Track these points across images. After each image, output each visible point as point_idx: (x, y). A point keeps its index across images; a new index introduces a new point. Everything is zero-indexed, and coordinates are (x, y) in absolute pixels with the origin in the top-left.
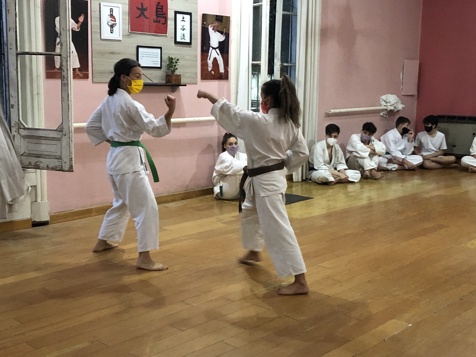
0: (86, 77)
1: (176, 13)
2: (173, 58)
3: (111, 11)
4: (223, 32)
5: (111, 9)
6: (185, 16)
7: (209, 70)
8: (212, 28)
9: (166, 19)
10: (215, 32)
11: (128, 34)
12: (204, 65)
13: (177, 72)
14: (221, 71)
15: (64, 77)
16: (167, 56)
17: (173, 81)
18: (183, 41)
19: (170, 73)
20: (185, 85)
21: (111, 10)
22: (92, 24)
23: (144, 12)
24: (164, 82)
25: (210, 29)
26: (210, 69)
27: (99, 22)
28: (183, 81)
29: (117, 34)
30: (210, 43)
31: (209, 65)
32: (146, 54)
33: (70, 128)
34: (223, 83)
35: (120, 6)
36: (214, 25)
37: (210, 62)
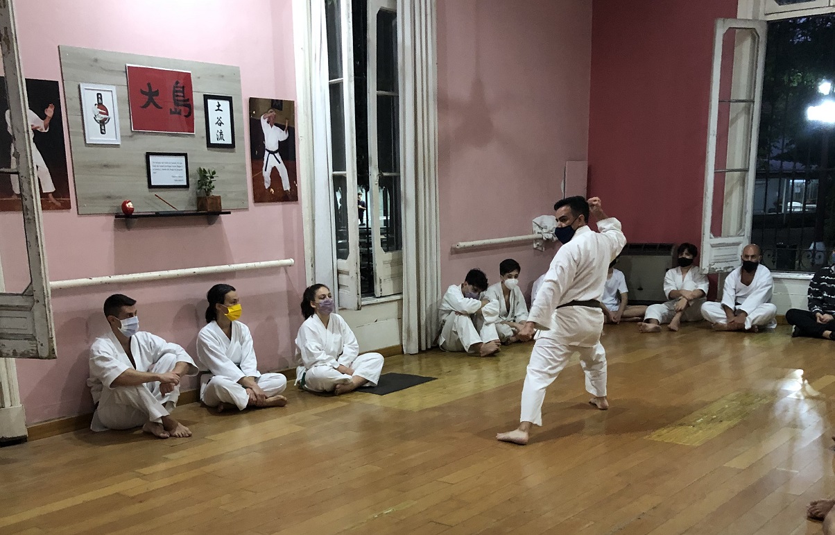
0: (67, 206)
1: (206, 97)
2: (207, 170)
3: (98, 98)
4: (285, 126)
5: (98, 94)
6: (221, 102)
7: (267, 188)
8: (266, 120)
10: (272, 126)
11: (130, 134)
12: (258, 180)
13: (214, 193)
14: (286, 187)
15: (27, 209)
16: (197, 168)
17: (208, 207)
18: (221, 142)
19: (203, 194)
20: (229, 213)
21: (99, 96)
23: (154, 98)
24: (195, 208)
25: (264, 122)
26: (267, 185)
27: (80, 117)
28: (225, 205)
29: (112, 135)
30: (264, 145)
31: (266, 180)
32: (161, 165)
33: (45, 289)
34: (289, 206)
35: (113, 88)
36: (269, 115)
37: (267, 174)
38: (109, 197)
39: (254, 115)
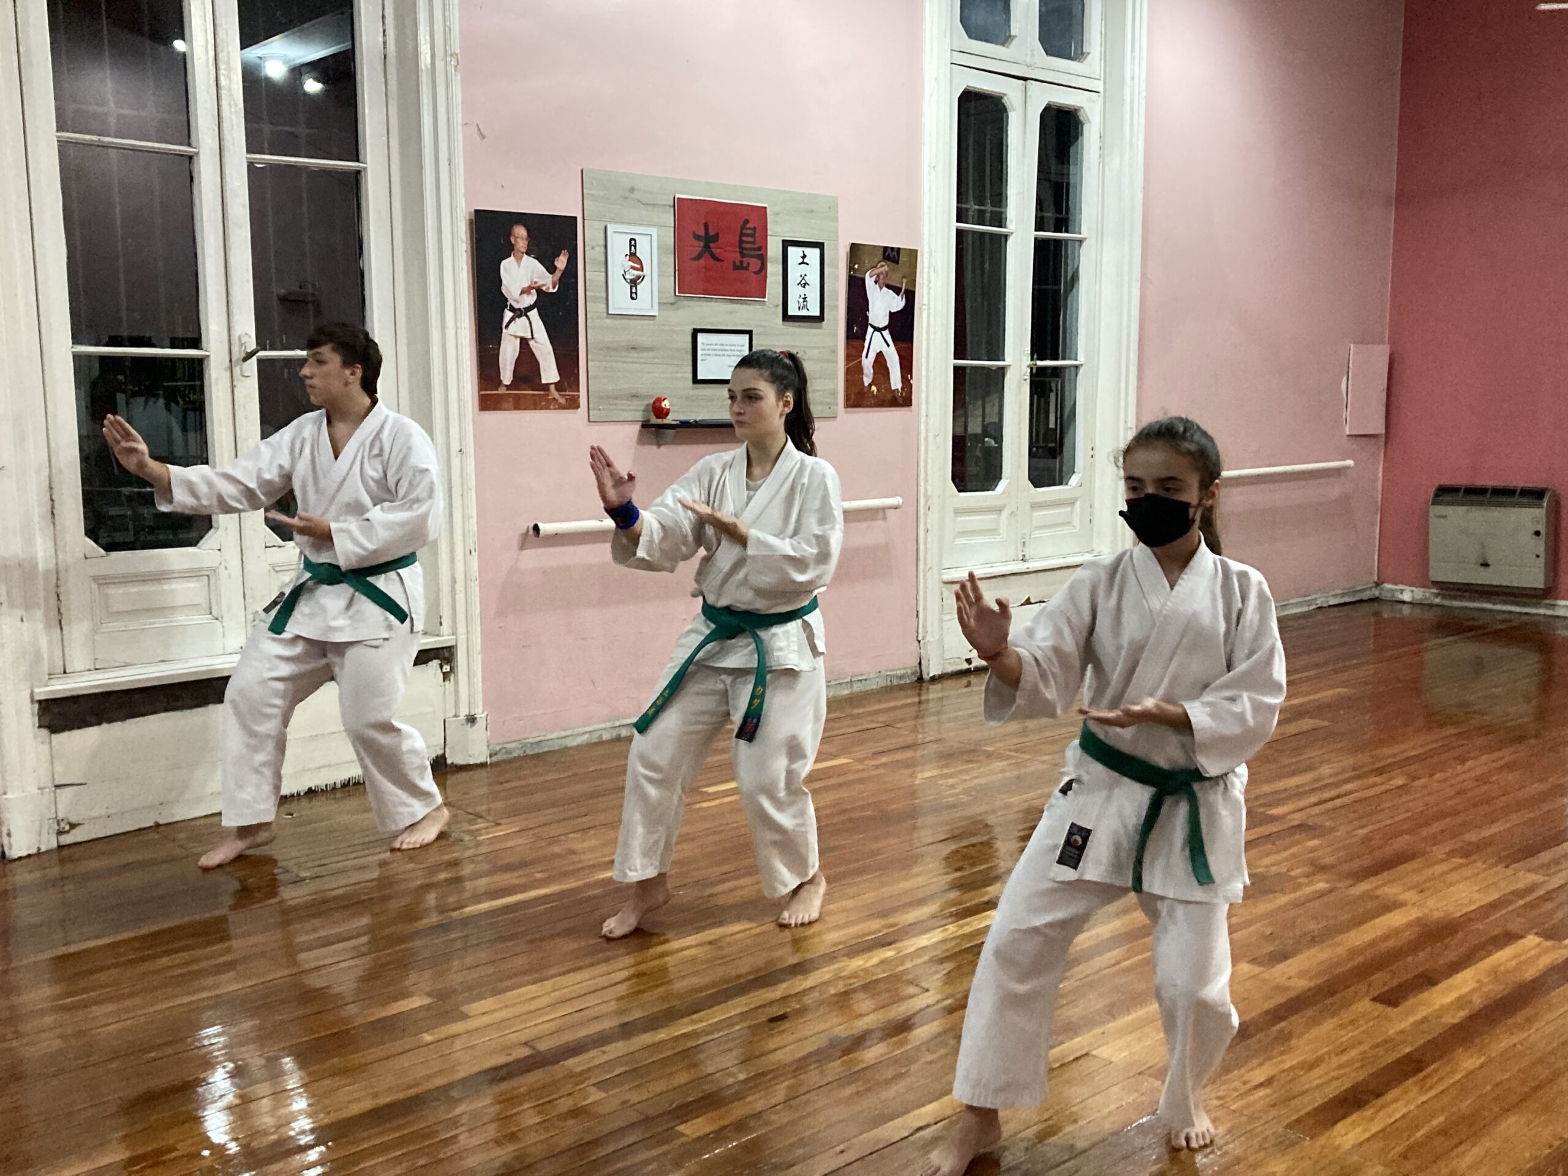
1: (786, 244)
3: (631, 246)
4: (901, 288)
5: (631, 240)
6: (808, 251)
7: (866, 384)
8: (874, 278)
9: (763, 259)
10: (881, 288)
11: (672, 300)
12: (853, 371)
14: (895, 385)
18: (804, 313)
21: (633, 243)
22: (588, 277)
23: (711, 245)
25: (869, 282)
26: (867, 381)
27: (604, 274)
29: (647, 301)
30: (867, 318)
31: (866, 371)
32: (714, 347)
34: (898, 414)
35: (654, 231)
36: (877, 271)
37: (868, 363)
38: (635, 396)
39: (855, 270)
